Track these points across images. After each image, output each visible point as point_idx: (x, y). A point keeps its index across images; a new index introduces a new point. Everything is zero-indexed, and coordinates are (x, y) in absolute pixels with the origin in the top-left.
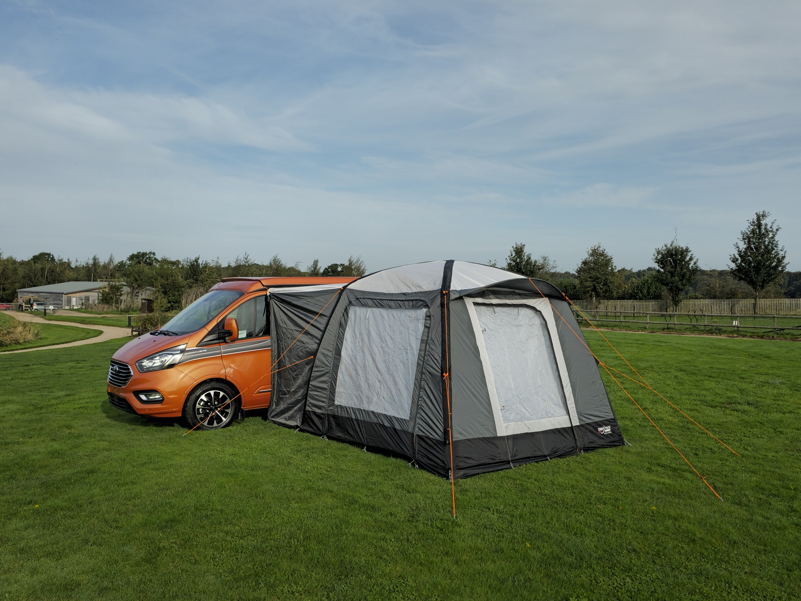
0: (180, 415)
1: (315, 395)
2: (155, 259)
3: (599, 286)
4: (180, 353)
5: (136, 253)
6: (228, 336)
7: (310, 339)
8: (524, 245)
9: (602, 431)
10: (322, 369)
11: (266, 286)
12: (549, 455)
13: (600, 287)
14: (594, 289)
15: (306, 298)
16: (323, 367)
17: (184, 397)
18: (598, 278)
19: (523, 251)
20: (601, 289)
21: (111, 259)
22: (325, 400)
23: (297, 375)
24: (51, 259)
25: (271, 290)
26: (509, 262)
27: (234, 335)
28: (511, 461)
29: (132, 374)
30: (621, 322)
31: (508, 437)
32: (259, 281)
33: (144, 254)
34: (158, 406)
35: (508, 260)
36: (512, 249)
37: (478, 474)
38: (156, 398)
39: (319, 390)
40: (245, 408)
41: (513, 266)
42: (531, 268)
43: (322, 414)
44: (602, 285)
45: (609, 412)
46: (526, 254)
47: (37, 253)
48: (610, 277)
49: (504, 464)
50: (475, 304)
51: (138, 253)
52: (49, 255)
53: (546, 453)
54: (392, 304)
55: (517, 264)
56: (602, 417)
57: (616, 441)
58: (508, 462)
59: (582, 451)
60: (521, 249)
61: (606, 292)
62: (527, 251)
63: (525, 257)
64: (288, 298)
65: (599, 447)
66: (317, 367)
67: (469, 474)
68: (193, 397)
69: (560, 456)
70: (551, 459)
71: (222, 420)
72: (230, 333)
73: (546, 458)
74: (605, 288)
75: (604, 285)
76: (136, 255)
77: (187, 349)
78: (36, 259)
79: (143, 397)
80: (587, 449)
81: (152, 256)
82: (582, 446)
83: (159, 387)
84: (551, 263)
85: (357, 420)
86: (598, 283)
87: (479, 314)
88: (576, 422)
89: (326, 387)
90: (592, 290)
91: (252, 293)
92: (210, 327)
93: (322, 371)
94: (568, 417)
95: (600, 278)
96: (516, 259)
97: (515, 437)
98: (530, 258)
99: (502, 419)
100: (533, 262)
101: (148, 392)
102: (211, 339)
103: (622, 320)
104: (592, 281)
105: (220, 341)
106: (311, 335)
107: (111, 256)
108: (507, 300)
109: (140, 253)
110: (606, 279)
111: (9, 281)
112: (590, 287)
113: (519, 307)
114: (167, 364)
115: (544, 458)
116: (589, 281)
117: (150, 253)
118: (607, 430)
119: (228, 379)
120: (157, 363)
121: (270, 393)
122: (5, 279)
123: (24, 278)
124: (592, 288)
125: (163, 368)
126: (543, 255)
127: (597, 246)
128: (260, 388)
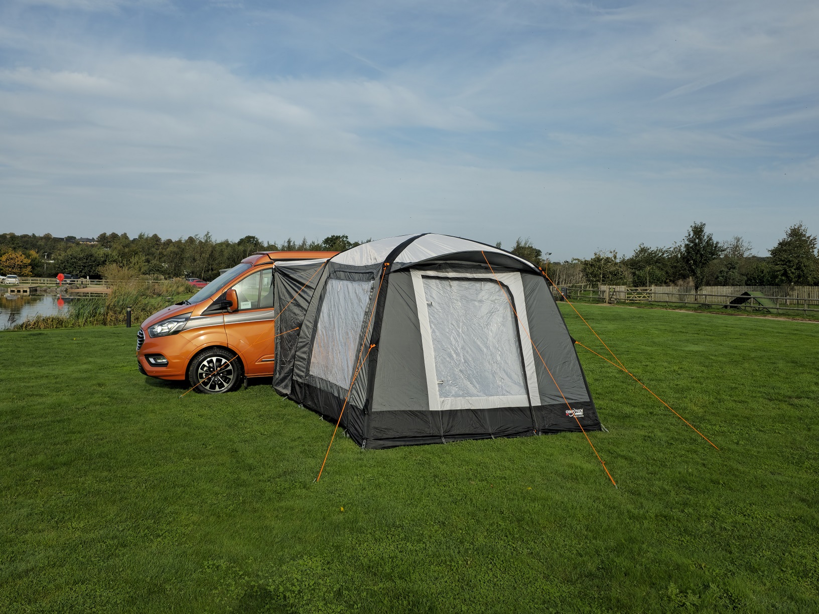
0: (183, 378)
1: (299, 365)
2: (348, 243)
3: (790, 270)
4: (185, 320)
5: (330, 237)
6: (229, 306)
7: (301, 311)
8: (704, 224)
9: (571, 414)
10: (304, 340)
11: (273, 260)
12: (493, 434)
13: (792, 272)
14: (785, 274)
15: (300, 271)
16: (305, 338)
17: (187, 361)
18: (789, 261)
19: (703, 231)
20: (793, 273)
21: (304, 242)
22: (304, 370)
23: (291, 346)
24: (256, 241)
25: (277, 263)
26: (687, 243)
27: (235, 305)
28: (443, 436)
29: (144, 339)
30: (805, 310)
31: (443, 412)
32: (268, 255)
33: (338, 238)
34: (164, 369)
35: (686, 240)
36: (690, 229)
37: (398, 446)
38: (163, 362)
39: (301, 360)
40: (249, 375)
41: (691, 248)
42: (712, 249)
43: (302, 383)
44: (795, 269)
45: (585, 394)
46: (707, 234)
47: (243, 237)
48: (805, 259)
49: (434, 438)
50: (423, 277)
51: (332, 236)
52: (253, 238)
53: (490, 431)
54: (356, 276)
55: (696, 245)
56: (573, 399)
57: (591, 424)
58: (440, 437)
59: (540, 433)
60: (701, 228)
61: (799, 276)
62: (707, 231)
63: (705, 237)
64: (286, 271)
65: (564, 431)
66: (301, 338)
67: (386, 446)
68: (195, 362)
69: (508, 436)
70: (495, 438)
71: (224, 386)
72: (230, 304)
73: (490, 437)
74: (797, 272)
75: (797, 269)
76: (331, 238)
77: (191, 318)
78: (242, 242)
79: (152, 360)
80: (546, 432)
81: (345, 239)
82: (541, 428)
83: (165, 352)
84: (745, 245)
85: (320, 389)
86: (789, 267)
87: (427, 287)
88: (536, 402)
89: (306, 357)
90: (782, 275)
91: (259, 266)
92: (215, 298)
93: (304, 342)
94: (526, 396)
95: (792, 261)
96: (695, 240)
97: (452, 414)
98: (710, 239)
99: (438, 393)
100: (715, 243)
101: (157, 355)
102: (217, 308)
103: (806, 309)
104: (783, 265)
105: (224, 311)
106: (302, 307)
107: (304, 239)
108: (467, 274)
109: (334, 236)
110: (799, 262)
111: (217, 262)
112: (779, 271)
113: (482, 281)
114: (172, 331)
115: (485, 436)
116: (779, 265)
117: (343, 236)
118: (579, 413)
119: (230, 346)
120: (165, 329)
121: (273, 362)
122: (213, 260)
123: (228, 259)
124: (782, 272)
125: (169, 334)
126: (736, 236)
127: (798, 224)
128: (264, 357)
